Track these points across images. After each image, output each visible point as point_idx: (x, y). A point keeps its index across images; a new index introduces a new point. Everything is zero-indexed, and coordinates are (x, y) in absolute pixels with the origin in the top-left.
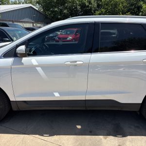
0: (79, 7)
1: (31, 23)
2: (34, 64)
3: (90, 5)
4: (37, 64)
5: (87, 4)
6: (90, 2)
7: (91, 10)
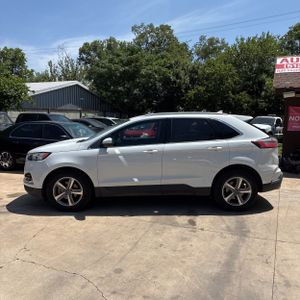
0: (159, 84)
1: (76, 111)
2: (117, 153)
3: (178, 81)
5: (173, 78)
6: (177, 76)
7: (179, 87)
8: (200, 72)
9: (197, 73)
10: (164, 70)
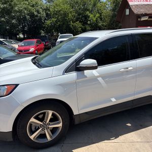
0: (28, 17)
2: (96, 75)
3: (39, 15)
4: (98, 75)
5: (36, 13)
6: (38, 12)
7: (40, 19)
8: (51, 10)
9: (49, 10)
10: (30, 7)
